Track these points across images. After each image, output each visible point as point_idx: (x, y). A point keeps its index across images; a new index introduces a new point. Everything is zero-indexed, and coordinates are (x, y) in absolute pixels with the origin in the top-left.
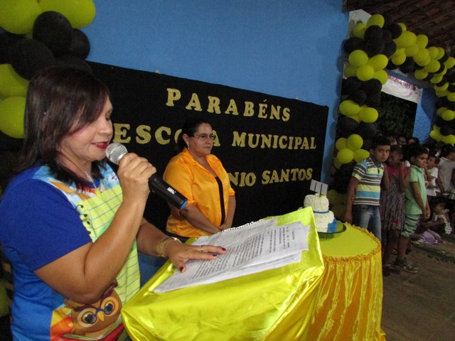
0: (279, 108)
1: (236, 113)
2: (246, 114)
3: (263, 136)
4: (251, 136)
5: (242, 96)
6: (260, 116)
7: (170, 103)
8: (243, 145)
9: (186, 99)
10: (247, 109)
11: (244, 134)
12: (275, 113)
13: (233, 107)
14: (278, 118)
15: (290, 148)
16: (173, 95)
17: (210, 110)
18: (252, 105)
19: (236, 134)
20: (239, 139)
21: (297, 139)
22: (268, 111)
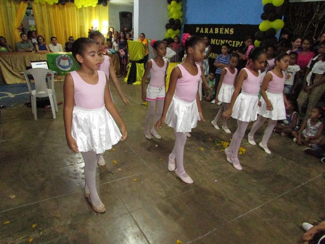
0: (228, 29)
1: (212, 33)
2: (216, 33)
3: (221, 40)
4: (217, 40)
5: (214, 26)
6: (220, 33)
7: (197, 31)
8: (214, 44)
9: (200, 30)
10: (216, 31)
11: (215, 40)
12: (227, 31)
13: (211, 31)
14: (228, 33)
15: (233, 46)
16: (198, 29)
17: (205, 32)
18: (218, 29)
19: (212, 39)
20: (213, 41)
21: (237, 42)
22: (224, 31)
